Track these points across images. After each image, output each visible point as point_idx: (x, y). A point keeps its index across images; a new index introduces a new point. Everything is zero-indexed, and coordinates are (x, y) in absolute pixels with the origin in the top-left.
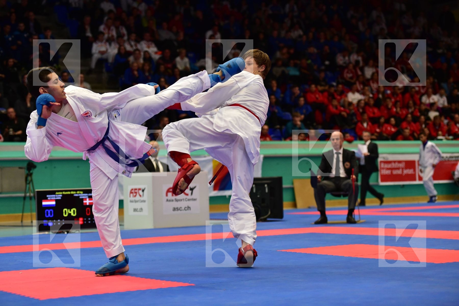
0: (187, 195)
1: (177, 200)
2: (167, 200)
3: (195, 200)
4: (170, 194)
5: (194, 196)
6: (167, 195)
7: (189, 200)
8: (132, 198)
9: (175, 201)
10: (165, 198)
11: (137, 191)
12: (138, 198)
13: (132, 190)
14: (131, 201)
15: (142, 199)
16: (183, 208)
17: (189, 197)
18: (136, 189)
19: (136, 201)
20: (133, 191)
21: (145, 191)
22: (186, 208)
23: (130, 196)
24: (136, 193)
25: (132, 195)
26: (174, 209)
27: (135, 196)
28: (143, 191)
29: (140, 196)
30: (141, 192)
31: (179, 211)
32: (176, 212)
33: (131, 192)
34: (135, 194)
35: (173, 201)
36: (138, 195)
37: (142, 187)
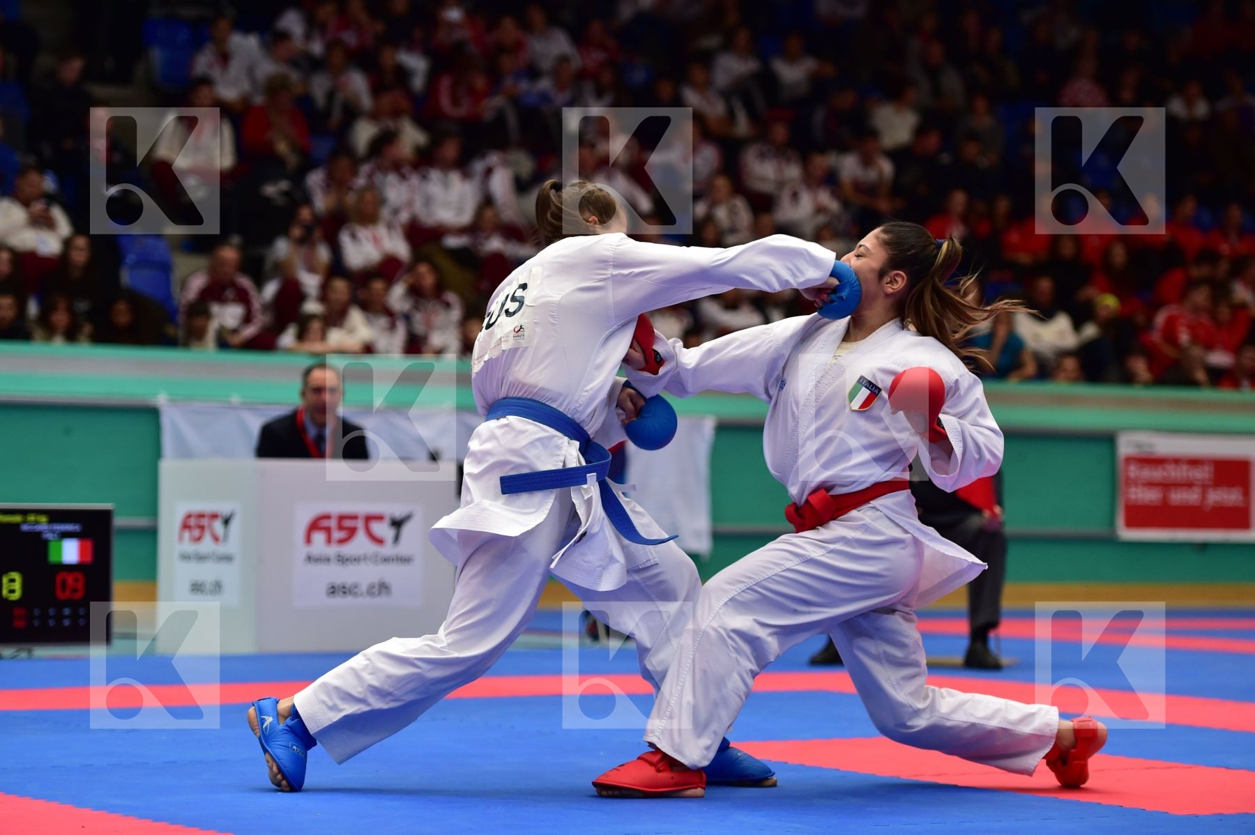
0: (379, 541)
1: (343, 560)
2: (309, 558)
3: (405, 560)
4: (319, 537)
5: (404, 548)
6: (308, 540)
7: (386, 560)
8: (188, 547)
9: (337, 562)
10: (302, 550)
11: (205, 522)
12: (207, 545)
13: (189, 516)
14: (185, 557)
15: (221, 549)
16: (364, 588)
17: (388, 550)
18: (201, 516)
19: (201, 558)
20: (192, 522)
21: (235, 525)
22: (372, 587)
23: (181, 539)
24: (202, 528)
25: (187, 535)
26: (333, 590)
27: (198, 539)
28: (227, 522)
29: (216, 539)
30: (218, 526)
31: (349, 600)
32: (339, 600)
33: (186, 526)
34: (196, 533)
35: (328, 560)
36: (207, 538)
37: (224, 508)
